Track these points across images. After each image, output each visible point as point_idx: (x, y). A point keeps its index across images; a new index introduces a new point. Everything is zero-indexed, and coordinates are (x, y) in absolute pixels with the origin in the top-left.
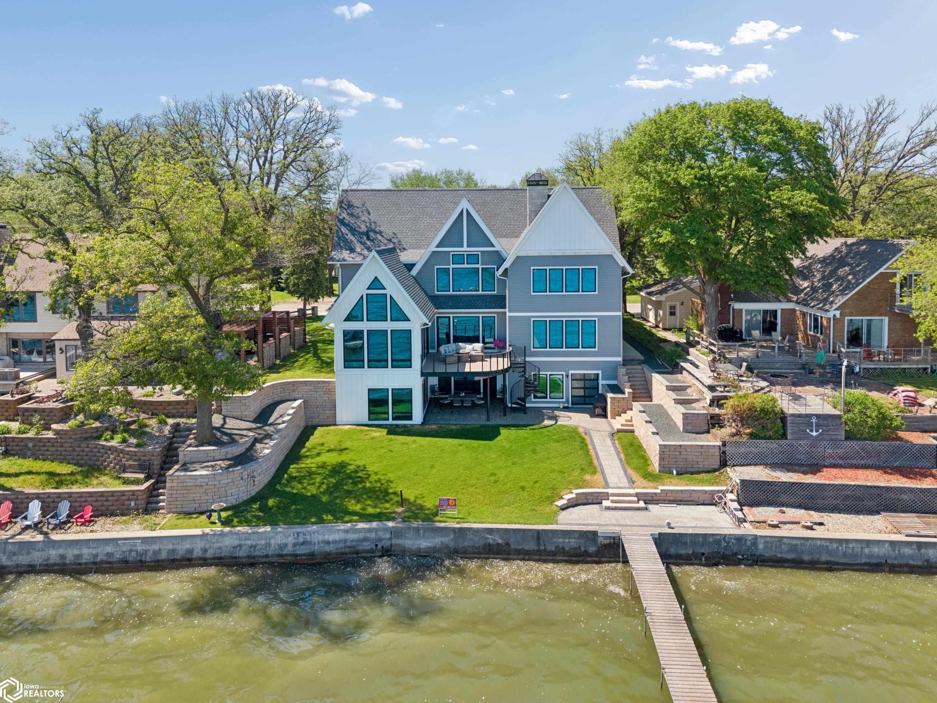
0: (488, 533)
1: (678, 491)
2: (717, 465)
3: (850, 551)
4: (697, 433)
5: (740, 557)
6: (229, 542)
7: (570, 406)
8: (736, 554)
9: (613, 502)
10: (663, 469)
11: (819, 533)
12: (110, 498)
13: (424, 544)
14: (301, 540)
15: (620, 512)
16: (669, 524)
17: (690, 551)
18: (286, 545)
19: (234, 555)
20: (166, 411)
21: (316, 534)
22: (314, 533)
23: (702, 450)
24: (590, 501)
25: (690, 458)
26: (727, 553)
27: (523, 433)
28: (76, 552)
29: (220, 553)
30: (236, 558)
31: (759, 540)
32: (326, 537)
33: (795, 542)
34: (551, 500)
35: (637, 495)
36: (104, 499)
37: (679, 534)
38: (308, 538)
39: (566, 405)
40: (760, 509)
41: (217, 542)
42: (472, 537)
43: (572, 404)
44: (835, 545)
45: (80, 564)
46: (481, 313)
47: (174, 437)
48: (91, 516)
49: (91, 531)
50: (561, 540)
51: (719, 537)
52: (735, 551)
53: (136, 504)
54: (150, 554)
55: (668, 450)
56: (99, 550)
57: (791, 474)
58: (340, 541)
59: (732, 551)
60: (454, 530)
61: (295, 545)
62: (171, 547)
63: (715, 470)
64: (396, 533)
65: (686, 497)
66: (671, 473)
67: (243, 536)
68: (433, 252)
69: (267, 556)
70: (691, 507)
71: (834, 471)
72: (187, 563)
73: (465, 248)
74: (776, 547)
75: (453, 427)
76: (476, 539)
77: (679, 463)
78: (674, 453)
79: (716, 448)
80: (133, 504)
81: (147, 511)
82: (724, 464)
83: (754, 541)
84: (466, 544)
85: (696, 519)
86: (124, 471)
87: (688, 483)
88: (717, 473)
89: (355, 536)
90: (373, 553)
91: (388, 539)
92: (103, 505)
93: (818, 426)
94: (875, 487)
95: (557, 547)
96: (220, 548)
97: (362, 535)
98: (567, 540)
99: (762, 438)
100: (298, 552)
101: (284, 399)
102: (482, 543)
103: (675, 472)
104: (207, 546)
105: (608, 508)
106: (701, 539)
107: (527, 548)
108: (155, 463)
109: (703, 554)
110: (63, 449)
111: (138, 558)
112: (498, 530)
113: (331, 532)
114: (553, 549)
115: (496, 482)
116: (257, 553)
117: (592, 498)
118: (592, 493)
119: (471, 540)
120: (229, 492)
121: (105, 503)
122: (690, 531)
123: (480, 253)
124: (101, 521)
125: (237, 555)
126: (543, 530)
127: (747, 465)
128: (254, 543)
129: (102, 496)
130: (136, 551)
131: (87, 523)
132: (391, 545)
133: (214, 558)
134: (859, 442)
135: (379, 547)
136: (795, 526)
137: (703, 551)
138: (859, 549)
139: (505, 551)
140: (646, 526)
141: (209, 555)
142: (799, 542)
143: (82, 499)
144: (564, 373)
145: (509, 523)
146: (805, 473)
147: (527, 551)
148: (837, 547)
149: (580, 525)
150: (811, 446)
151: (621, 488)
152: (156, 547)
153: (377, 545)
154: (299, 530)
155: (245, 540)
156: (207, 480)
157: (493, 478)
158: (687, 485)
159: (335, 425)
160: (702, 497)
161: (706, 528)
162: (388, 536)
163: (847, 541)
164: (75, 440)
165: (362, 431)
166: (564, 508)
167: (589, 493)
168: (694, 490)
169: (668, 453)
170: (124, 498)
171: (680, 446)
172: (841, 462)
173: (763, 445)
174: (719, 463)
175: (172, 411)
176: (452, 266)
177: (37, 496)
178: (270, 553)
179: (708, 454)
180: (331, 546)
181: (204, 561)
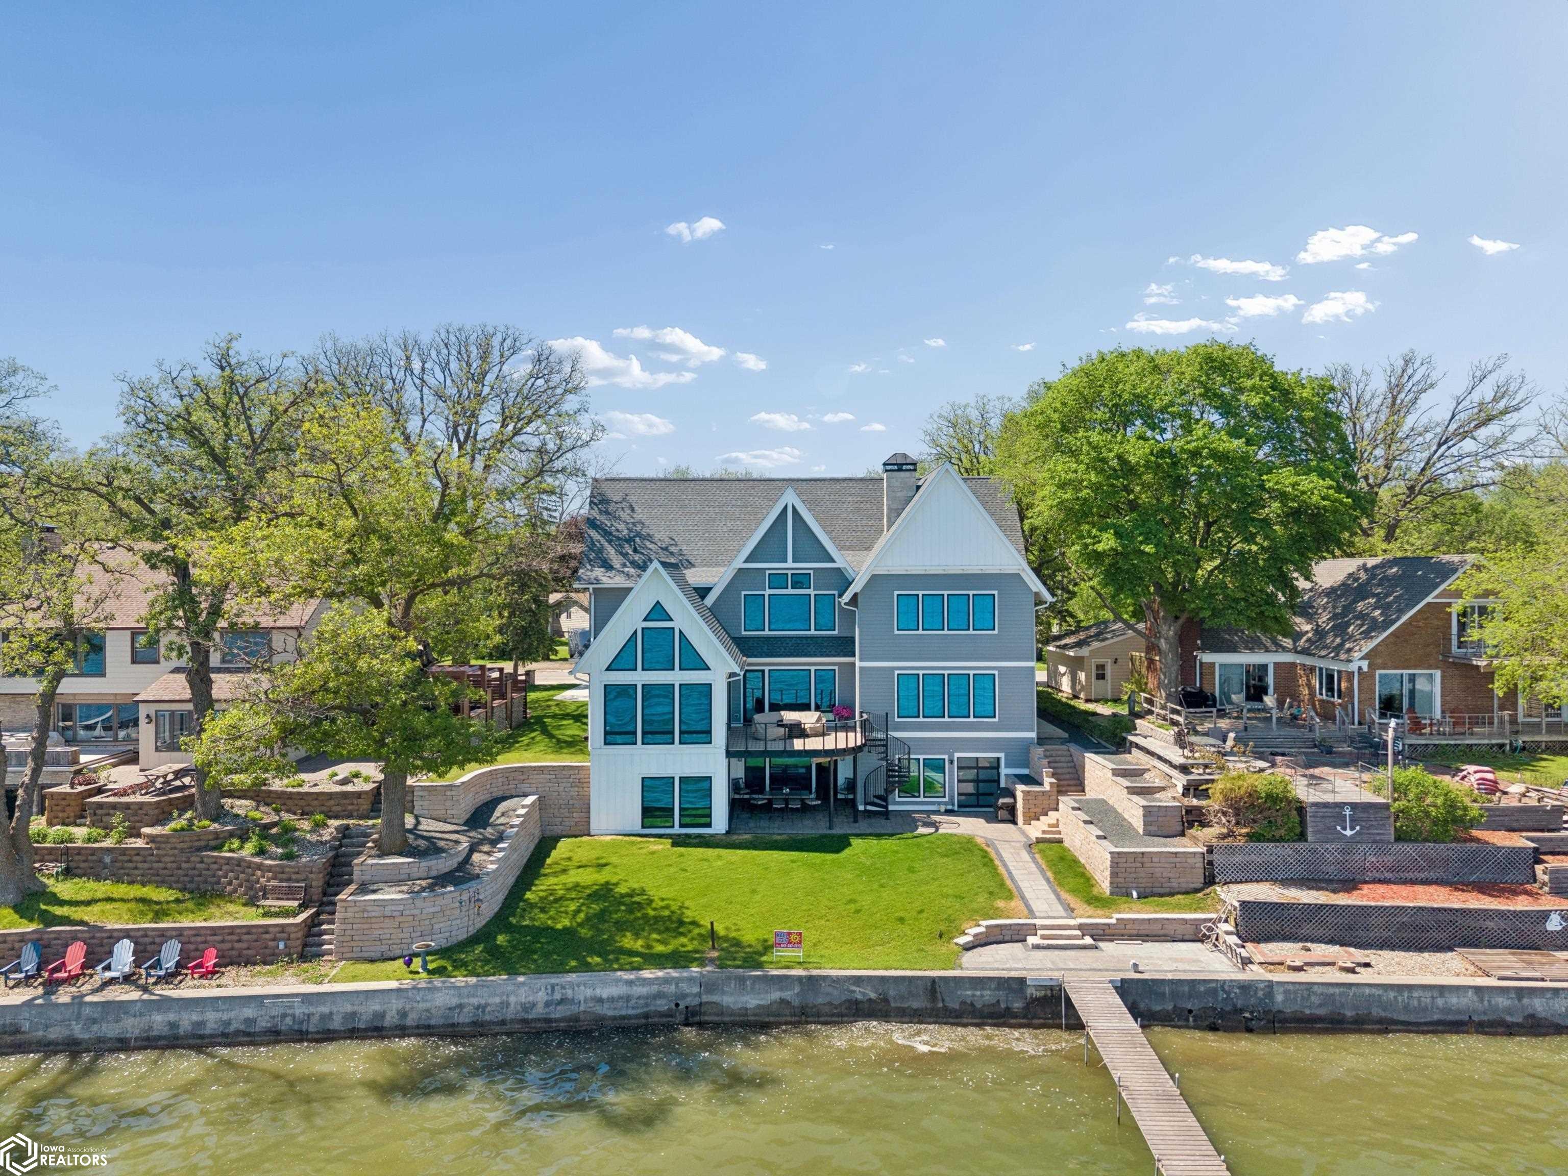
0: (854, 984)
1: (1143, 920)
2: (1199, 881)
3: (1416, 1003)
4: (1167, 836)
5: (1247, 1015)
6: (442, 1001)
7: (956, 808)
8: (1242, 1011)
9: (1044, 937)
10: (1117, 890)
11: (1364, 977)
12: (245, 937)
13: (752, 1001)
14: (557, 996)
15: (1057, 952)
16: (1135, 966)
17: (1170, 1007)
18: (534, 1005)
19: (450, 1021)
20: (324, 808)
21: (582, 988)
22: (578, 986)
23: (1177, 860)
24: (1007, 938)
25: (1158, 873)
26: (1227, 1009)
27: (888, 844)
28: (195, 1017)
29: (429, 1018)
30: (453, 1025)
31: (1275, 988)
32: (598, 992)
33: (1331, 990)
34: (948, 936)
35: (1080, 927)
36: (235, 938)
37: (1153, 980)
38: (570, 994)
39: (950, 807)
40: (1272, 946)
41: (423, 1001)
42: (830, 990)
43: (959, 806)
44: (1392, 994)
45: (202, 1037)
46: (813, 663)
47: (341, 846)
48: (215, 965)
49: (219, 986)
50: (969, 993)
51: (1213, 985)
52: (1239, 1006)
53: (286, 946)
54: (315, 1020)
55: (1122, 858)
56: (232, 1014)
57: (1311, 892)
58: (620, 998)
59: (1235, 1006)
60: (799, 978)
61: (547, 1004)
62: (349, 1008)
63: (1197, 891)
64: (708, 985)
65: (1156, 929)
66: (1129, 895)
67: (466, 991)
68: (740, 569)
69: (503, 1023)
70: (1164, 944)
71: (1381, 889)
72: (376, 1033)
73: (790, 564)
74: (1303, 998)
76: (836, 993)
77: (1141, 879)
78: (1133, 865)
79: (1198, 856)
80: (281, 946)
81: (304, 957)
82: (1210, 881)
83: (1267, 989)
84: (820, 1000)
85: (1174, 960)
86: (265, 897)
87: (1157, 909)
88: (1200, 895)
89: (643, 990)
90: (671, 1016)
91: (695, 995)
92: (232, 949)
93: (1354, 821)
94: (1445, 910)
95: (963, 1003)
96: (428, 1010)
97: (655, 989)
98: (978, 993)
99: (1268, 841)
100: (553, 1016)
101: (508, 794)
102: (844, 998)
103: (1135, 894)
104: (408, 1007)
105: (1037, 947)
106: (1186, 989)
107: (915, 1005)
108: (314, 884)
109: (1190, 1011)
110: (161, 865)
111: (296, 1027)
112: (870, 978)
113: (605, 984)
114: (957, 1006)
115: (858, 911)
116: (488, 1018)
117: (1009, 932)
118: (1011, 925)
119: (828, 994)
120: (436, 926)
121: (237, 945)
122: (1169, 976)
123: (811, 572)
124: (231, 971)
125: (456, 1020)
126: (940, 978)
127: (1246, 881)
128: (483, 1002)
129: (231, 934)
130: (294, 1016)
131: (210, 974)
132: (701, 1004)
133: (418, 1027)
134: (1415, 845)
135: (682, 1006)
136: (1328, 968)
137: (1189, 1007)
138: (1428, 1000)
139: (880, 1009)
140: (1100, 970)
141: (410, 1021)
142: (1337, 990)
143: (199, 939)
144: (946, 757)
145: (886, 969)
146: (1334, 891)
147: (916, 1010)
148: (1395, 997)
149: (998, 969)
150: (1344, 852)
151: (1054, 918)
152: (325, 1009)
153: (677, 1005)
154: (553, 981)
155: (468, 996)
156: (401, 908)
157: (852, 907)
158: (1156, 912)
159: (589, 835)
160: (1181, 930)
161: (1192, 972)
162: (696, 990)
163: (1410, 987)
164: (182, 850)
165: (633, 843)
166: (968, 948)
167: (1006, 925)
168: (1168, 919)
169: (1123, 864)
170: (267, 936)
171: (1142, 853)
172: (1389, 875)
173: (1271, 851)
174: (1202, 880)
175: (334, 808)
176: (768, 592)
177: (127, 934)
178: (509, 1017)
179: (1185, 865)
180: (606, 1006)
181: (402, 1031)
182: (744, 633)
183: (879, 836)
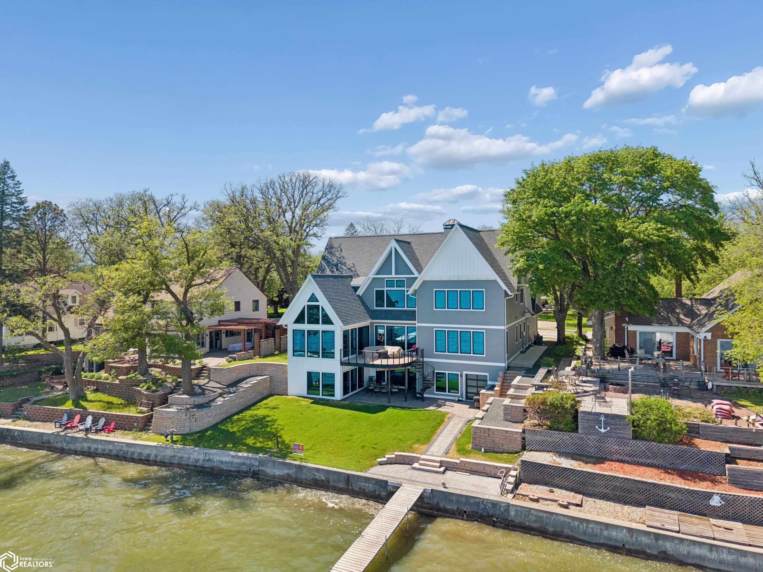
0: (316, 471)
1: (474, 463)
2: (518, 448)
3: (590, 530)
4: (514, 422)
5: (495, 519)
6: (169, 453)
7: (464, 399)
8: (492, 516)
9: (420, 464)
10: (475, 447)
11: (573, 512)
12: (127, 420)
13: (278, 472)
14: (207, 458)
15: (421, 472)
16: (444, 484)
17: (455, 508)
18: (199, 460)
19: (171, 461)
21: (216, 456)
23: (508, 435)
24: (406, 462)
25: (497, 440)
26: (484, 514)
27: (403, 412)
28: (96, 446)
29: (164, 459)
31: (511, 507)
32: (221, 458)
33: (541, 514)
34: (377, 456)
35: (441, 462)
36: (124, 419)
37: (447, 492)
38: (211, 457)
39: (461, 399)
40: (534, 487)
41: (163, 452)
42: (306, 472)
43: (467, 398)
44: (576, 523)
45: (96, 453)
46: (405, 323)
48: (113, 428)
49: (107, 436)
50: (363, 484)
51: (478, 500)
52: (490, 514)
53: (137, 425)
54: (129, 453)
55: (479, 431)
56: (106, 447)
57: (573, 462)
58: (229, 462)
59: (488, 513)
60: (297, 466)
61: (204, 461)
62: (139, 451)
63: (517, 452)
64: (262, 462)
65: (480, 469)
66: (481, 450)
67: (177, 450)
68: (374, 278)
69: (188, 465)
70: (481, 477)
72: (147, 462)
73: (394, 276)
74: (525, 516)
75: (360, 404)
76: (309, 474)
77: (487, 443)
78: (484, 435)
79: (518, 434)
80: (136, 424)
81: (141, 430)
82: (524, 448)
83: (506, 508)
84: (303, 477)
85: (473, 485)
86: (141, 406)
87: (488, 458)
88: (516, 455)
89: (237, 461)
90: (247, 474)
91: (257, 466)
92: (121, 423)
93: (606, 425)
94: (643, 482)
95: (360, 488)
96: (164, 456)
97: (242, 461)
98: (367, 485)
99: (556, 430)
100: (205, 466)
102: (312, 477)
103: (483, 450)
104: (158, 454)
105: (414, 468)
106: (464, 500)
107: (340, 485)
109: (465, 512)
110: (121, 390)
111: (123, 455)
112: (323, 470)
113: (224, 455)
114: (357, 489)
115: (348, 440)
116: (183, 462)
117: (408, 460)
118: (408, 456)
119: (306, 474)
121: (124, 422)
122: (458, 492)
123: (405, 279)
125: (173, 461)
126: (352, 475)
127: (543, 451)
128: (182, 455)
130: (124, 451)
131: (109, 432)
132: (259, 470)
133: (160, 462)
134: (645, 443)
136: (554, 503)
137: (465, 510)
138: (598, 530)
139: (326, 485)
140: (428, 484)
141: (158, 460)
142: (545, 515)
143: (113, 418)
144: (459, 373)
145: (333, 467)
146: (586, 463)
147: (340, 488)
148: (578, 525)
149: (378, 475)
150: (598, 441)
151: (433, 456)
152: (132, 450)
153: (250, 469)
154: (207, 451)
155: (178, 453)
156: (174, 415)
157: (349, 438)
158: (486, 460)
159: (287, 395)
160: (493, 471)
162: (257, 464)
163: (588, 521)
165: (297, 400)
166: (383, 464)
167: (406, 456)
168: (487, 465)
169: (479, 434)
170: (134, 420)
171: (489, 429)
172: (627, 459)
173: (556, 436)
174: (521, 447)
176: (386, 289)
177: (93, 414)
178: (190, 463)
179: (512, 438)
180: (224, 464)
181: (155, 463)
182: (375, 308)
183: (403, 408)
